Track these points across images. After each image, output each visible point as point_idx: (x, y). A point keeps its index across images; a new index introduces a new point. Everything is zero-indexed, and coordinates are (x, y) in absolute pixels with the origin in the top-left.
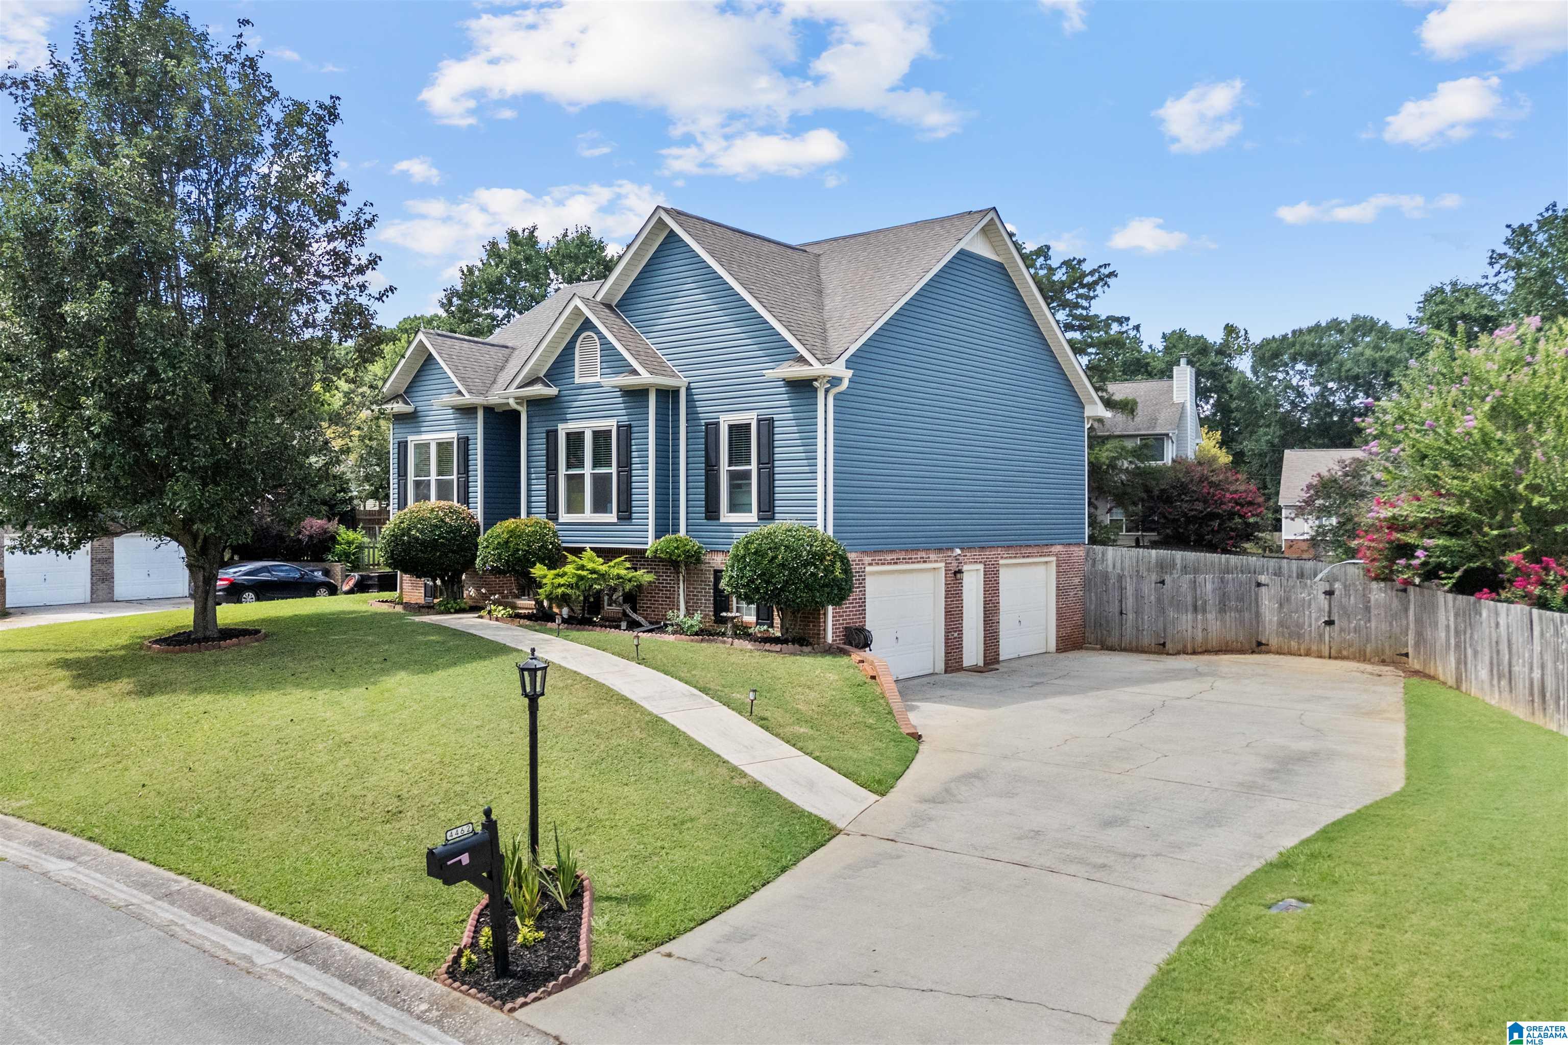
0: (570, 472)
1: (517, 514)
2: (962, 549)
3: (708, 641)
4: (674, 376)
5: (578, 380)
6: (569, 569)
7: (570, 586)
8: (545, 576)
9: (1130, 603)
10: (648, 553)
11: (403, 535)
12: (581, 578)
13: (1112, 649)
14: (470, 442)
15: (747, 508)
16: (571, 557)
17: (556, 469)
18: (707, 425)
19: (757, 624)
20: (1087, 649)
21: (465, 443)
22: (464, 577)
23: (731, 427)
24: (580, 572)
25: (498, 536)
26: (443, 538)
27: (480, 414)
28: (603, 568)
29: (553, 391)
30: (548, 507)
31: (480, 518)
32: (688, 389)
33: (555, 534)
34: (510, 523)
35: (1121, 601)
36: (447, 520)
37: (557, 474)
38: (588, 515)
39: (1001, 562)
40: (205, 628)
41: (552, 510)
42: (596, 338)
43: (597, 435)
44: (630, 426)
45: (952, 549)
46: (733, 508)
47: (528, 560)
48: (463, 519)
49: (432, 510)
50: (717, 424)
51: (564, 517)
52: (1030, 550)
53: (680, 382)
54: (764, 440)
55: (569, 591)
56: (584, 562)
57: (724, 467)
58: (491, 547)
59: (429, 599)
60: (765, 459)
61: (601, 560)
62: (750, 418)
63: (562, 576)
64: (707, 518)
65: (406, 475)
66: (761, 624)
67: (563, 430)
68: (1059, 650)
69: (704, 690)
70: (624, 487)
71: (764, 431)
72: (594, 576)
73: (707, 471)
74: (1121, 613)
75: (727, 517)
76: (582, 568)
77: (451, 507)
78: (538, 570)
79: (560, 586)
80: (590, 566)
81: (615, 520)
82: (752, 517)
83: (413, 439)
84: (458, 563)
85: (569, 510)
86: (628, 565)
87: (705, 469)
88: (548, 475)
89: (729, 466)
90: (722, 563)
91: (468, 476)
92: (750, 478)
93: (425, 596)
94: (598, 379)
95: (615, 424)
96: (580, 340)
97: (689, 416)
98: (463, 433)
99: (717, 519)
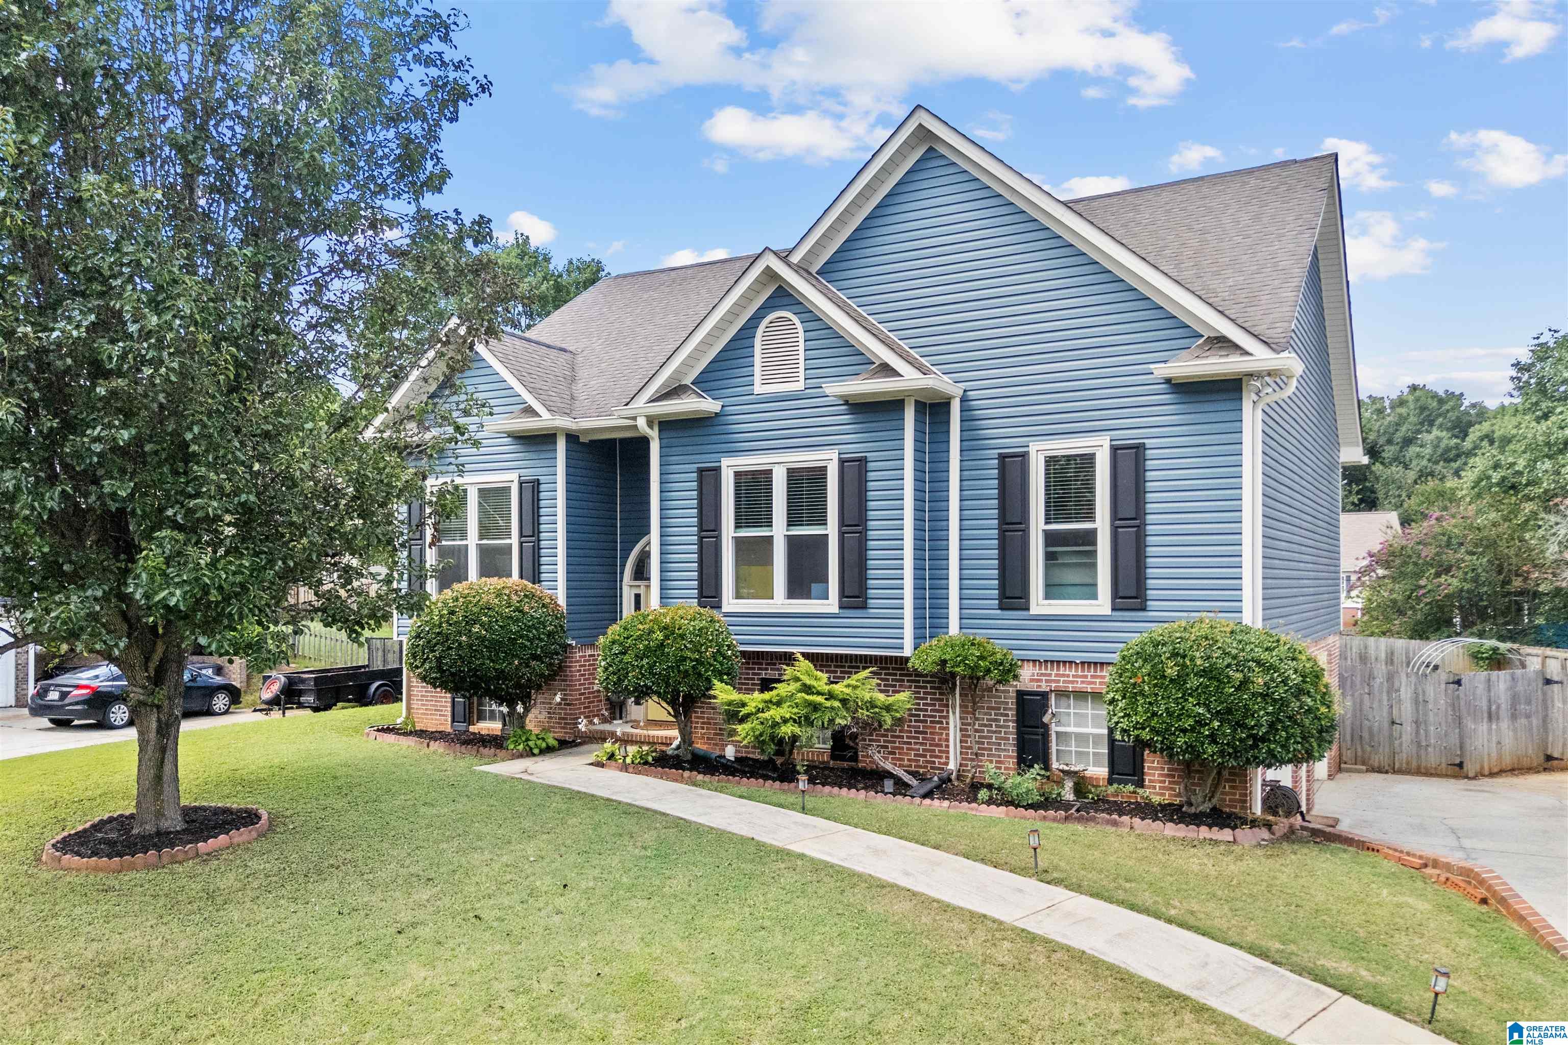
0: (743, 533)
5: (758, 389)
8: (743, 704)
9: (1405, 709)
10: (911, 664)
12: (816, 706)
13: (1380, 770)
14: (543, 487)
15: (1089, 590)
17: (717, 528)
18: (1002, 458)
19: (1110, 781)
20: (1348, 771)
21: (532, 489)
24: (810, 697)
27: (561, 445)
28: (838, 690)
29: (709, 405)
30: (701, 588)
32: (963, 400)
35: (1391, 707)
36: (526, 609)
37: (718, 538)
38: (783, 602)
40: (160, 815)
41: (710, 593)
42: (795, 319)
43: (795, 476)
44: (863, 461)
46: (1052, 590)
50: (1025, 456)
51: (730, 603)
53: (949, 388)
54: (1127, 481)
56: (806, 678)
57: (1037, 524)
59: (462, 726)
60: (1128, 512)
61: (824, 676)
62: (1096, 444)
63: (779, 703)
64: (1002, 608)
65: (422, 537)
66: (1119, 782)
67: (729, 467)
68: (1330, 777)
70: (851, 558)
71: (1127, 465)
72: (832, 703)
73: (1003, 531)
74: (1393, 723)
75: (1039, 604)
76: (807, 688)
78: (724, 693)
80: (818, 685)
81: (835, 609)
82: (1103, 605)
85: (739, 595)
86: (879, 682)
87: (999, 529)
88: (701, 539)
89: (1046, 523)
90: (1032, 680)
91: (539, 540)
92: (1094, 543)
93: (453, 721)
94: (800, 386)
95: (835, 456)
96: (765, 322)
97: (965, 443)
98: (529, 474)
99: (1028, 609)
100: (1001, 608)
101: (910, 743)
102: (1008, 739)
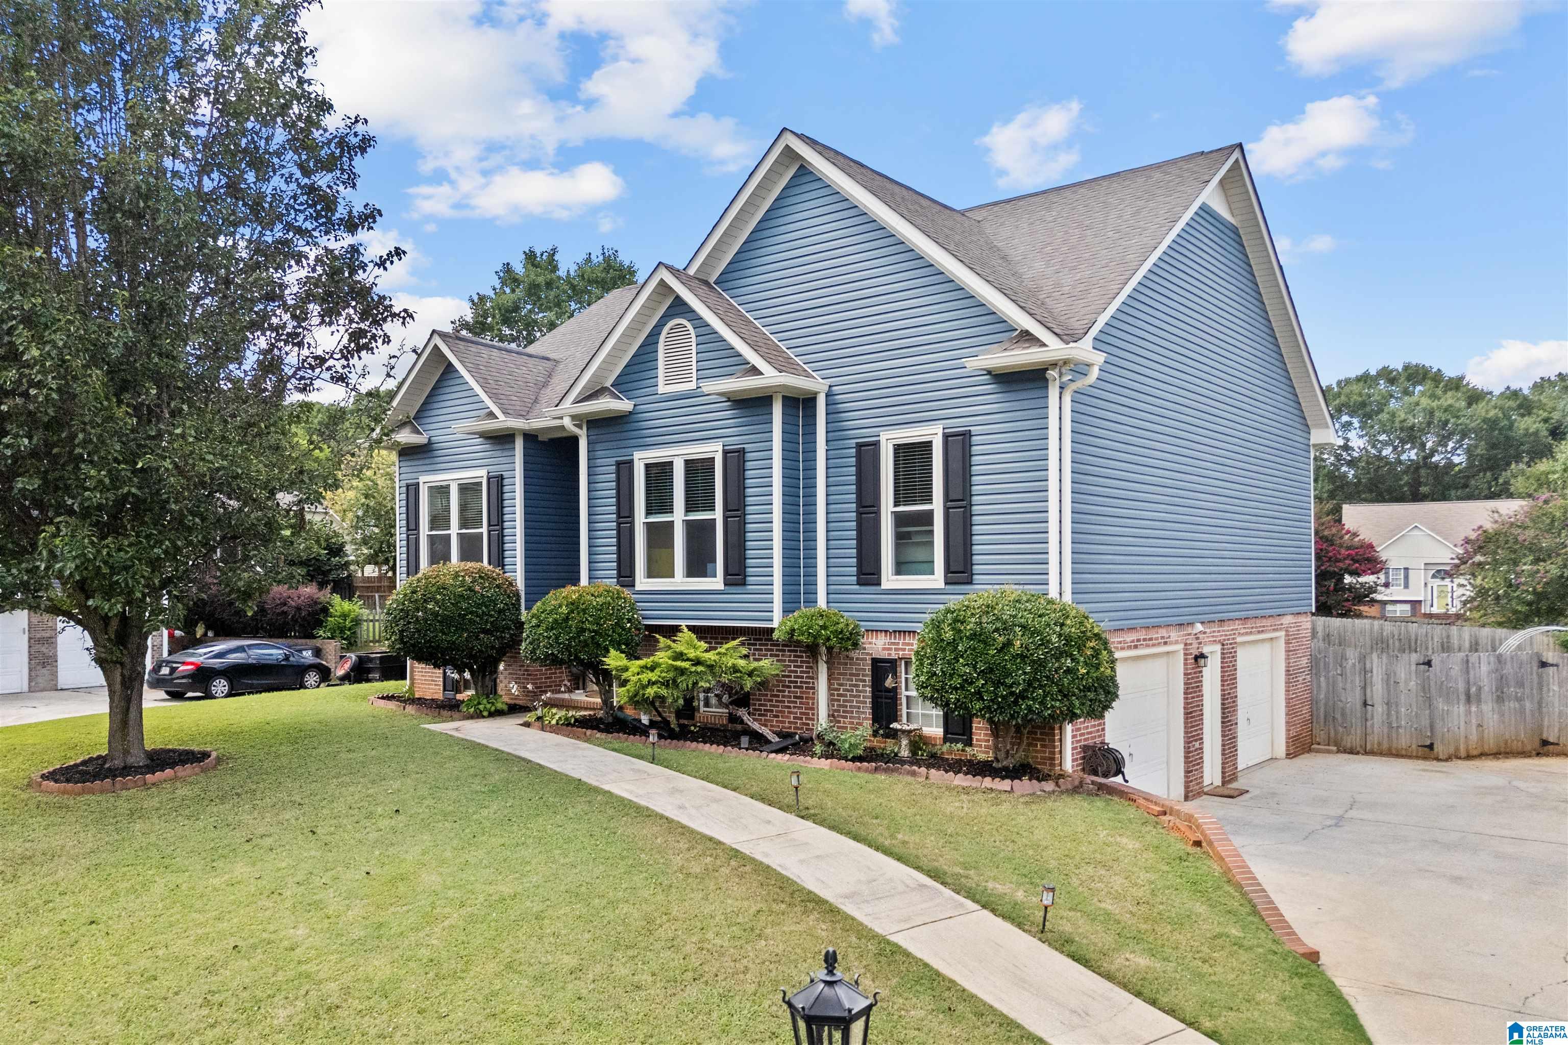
0: (651, 519)
1: (576, 580)
2: (1202, 623)
3: (886, 770)
4: (809, 376)
5: (662, 389)
6: (662, 657)
7: (666, 684)
8: (626, 669)
9: (1377, 691)
10: (776, 635)
11: (418, 610)
12: (682, 671)
13: (1352, 751)
14: (506, 482)
15: (927, 567)
16: (663, 641)
17: (631, 515)
18: (859, 446)
19: (945, 740)
20: (1318, 751)
21: (498, 483)
22: (501, 667)
23: (898, 448)
24: (679, 663)
25: (554, 610)
26: (471, 613)
27: (519, 444)
28: (711, 656)
29: (624, 405)
30: (619, 569)
31: (520, 584)
32: (829, 395)
33: (633, 609)
34: (569, 592)
35: (1364, 688)
36: (477, 588)
37: (632, 523)
38: (680, 580)
39: (1239, 639)
40: (126, 752)
41: (626, 574)
42: (689, 326)
43: (691, 466)
44: (742, 452)
45: (1191, 624)
46: (901, 567)
47: (598, 645)
48: (498, 586)
49: (456, 575)
50: (877, 444)
51: (642, 582)
52: (1264, 622)
53: (817, 384)
54: (956, 466)
55: (664, 692)
56: (679, 648)
57: (887, 506)
58: (544, 626)
59: (450, 694)
60: (956, 494)
61: (703, 645)
62: (934, 434)
63: (652, 669)
64: (860, 583)
65: (417, 528)
66: (952, 741)
67: (641, 459)
68: (1289, 756)
69: (936, 875)
70: (733, 539)
71: (956, 452)
72: (700, 668)
73: (859, 514)
74: (1365, 704)
75: (889, 580)
76: (680, 656)
77: (480, 571)
78: (614, 660)
79: (651, 683)
80: (692, 654)
81: (721, 586)
82: (937, 580)
83: (427, 480)
84: (493, 647)
85: (650, 574)
86: (744, 651)
87: (857, 512)
88: (619, 524)
89: (895, 506)
90: (884, 649)
91: (503, 529)
92: (931, 523)
93: (445, 690)
94: (693, 385)
95: (720, 449)
96: (666, 329)
97: (830, 434)
98: (495, 470)
99: (880, 584)
100: (858, 584)
101: (789, 707)
102: (865, 702)
